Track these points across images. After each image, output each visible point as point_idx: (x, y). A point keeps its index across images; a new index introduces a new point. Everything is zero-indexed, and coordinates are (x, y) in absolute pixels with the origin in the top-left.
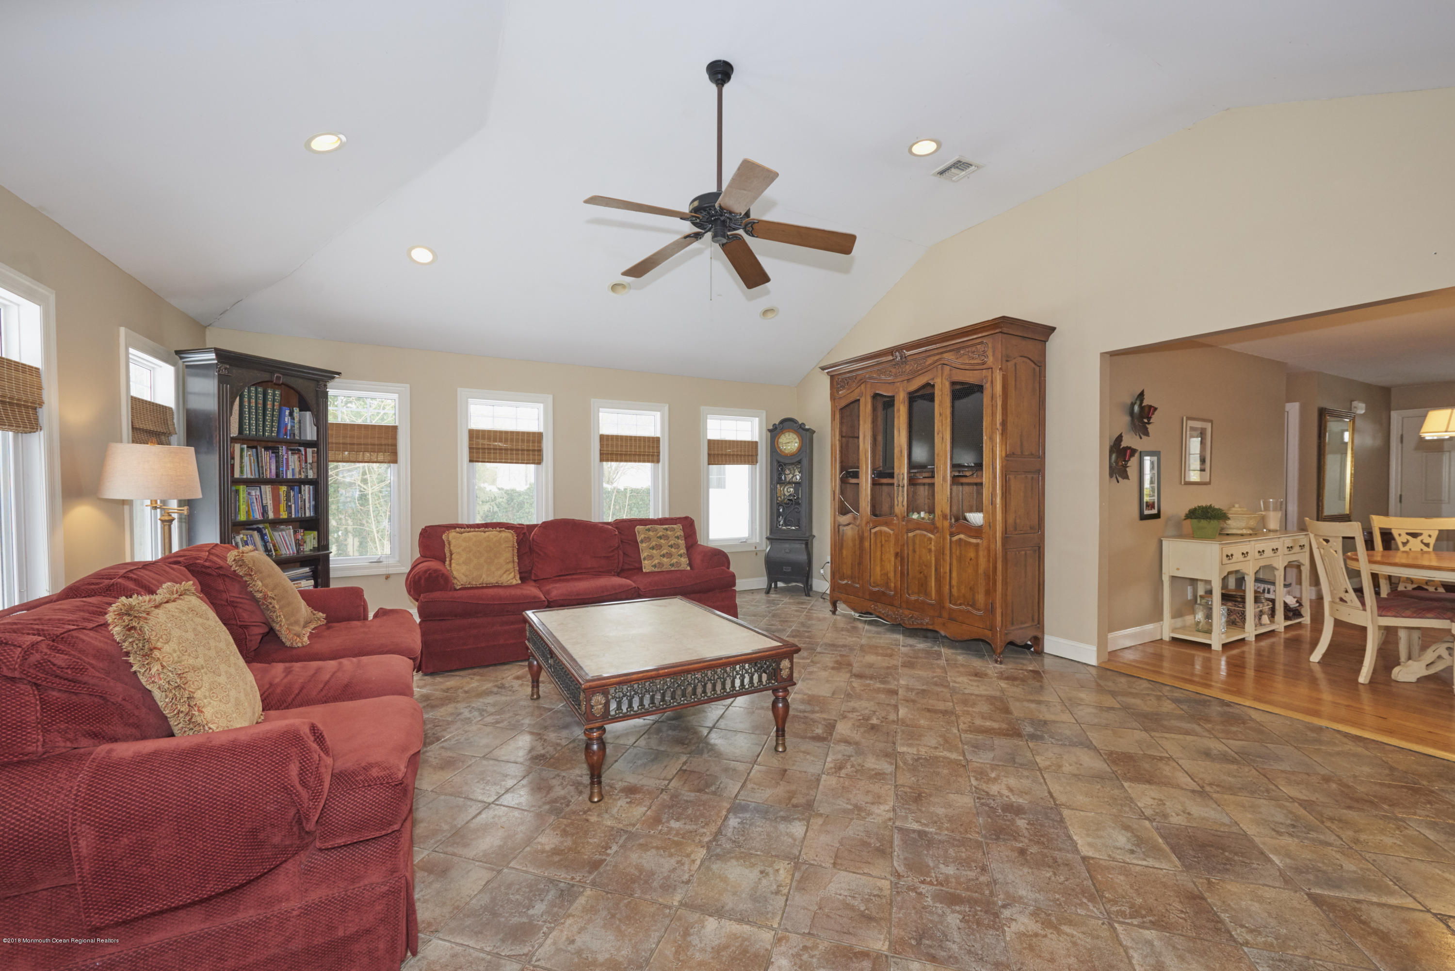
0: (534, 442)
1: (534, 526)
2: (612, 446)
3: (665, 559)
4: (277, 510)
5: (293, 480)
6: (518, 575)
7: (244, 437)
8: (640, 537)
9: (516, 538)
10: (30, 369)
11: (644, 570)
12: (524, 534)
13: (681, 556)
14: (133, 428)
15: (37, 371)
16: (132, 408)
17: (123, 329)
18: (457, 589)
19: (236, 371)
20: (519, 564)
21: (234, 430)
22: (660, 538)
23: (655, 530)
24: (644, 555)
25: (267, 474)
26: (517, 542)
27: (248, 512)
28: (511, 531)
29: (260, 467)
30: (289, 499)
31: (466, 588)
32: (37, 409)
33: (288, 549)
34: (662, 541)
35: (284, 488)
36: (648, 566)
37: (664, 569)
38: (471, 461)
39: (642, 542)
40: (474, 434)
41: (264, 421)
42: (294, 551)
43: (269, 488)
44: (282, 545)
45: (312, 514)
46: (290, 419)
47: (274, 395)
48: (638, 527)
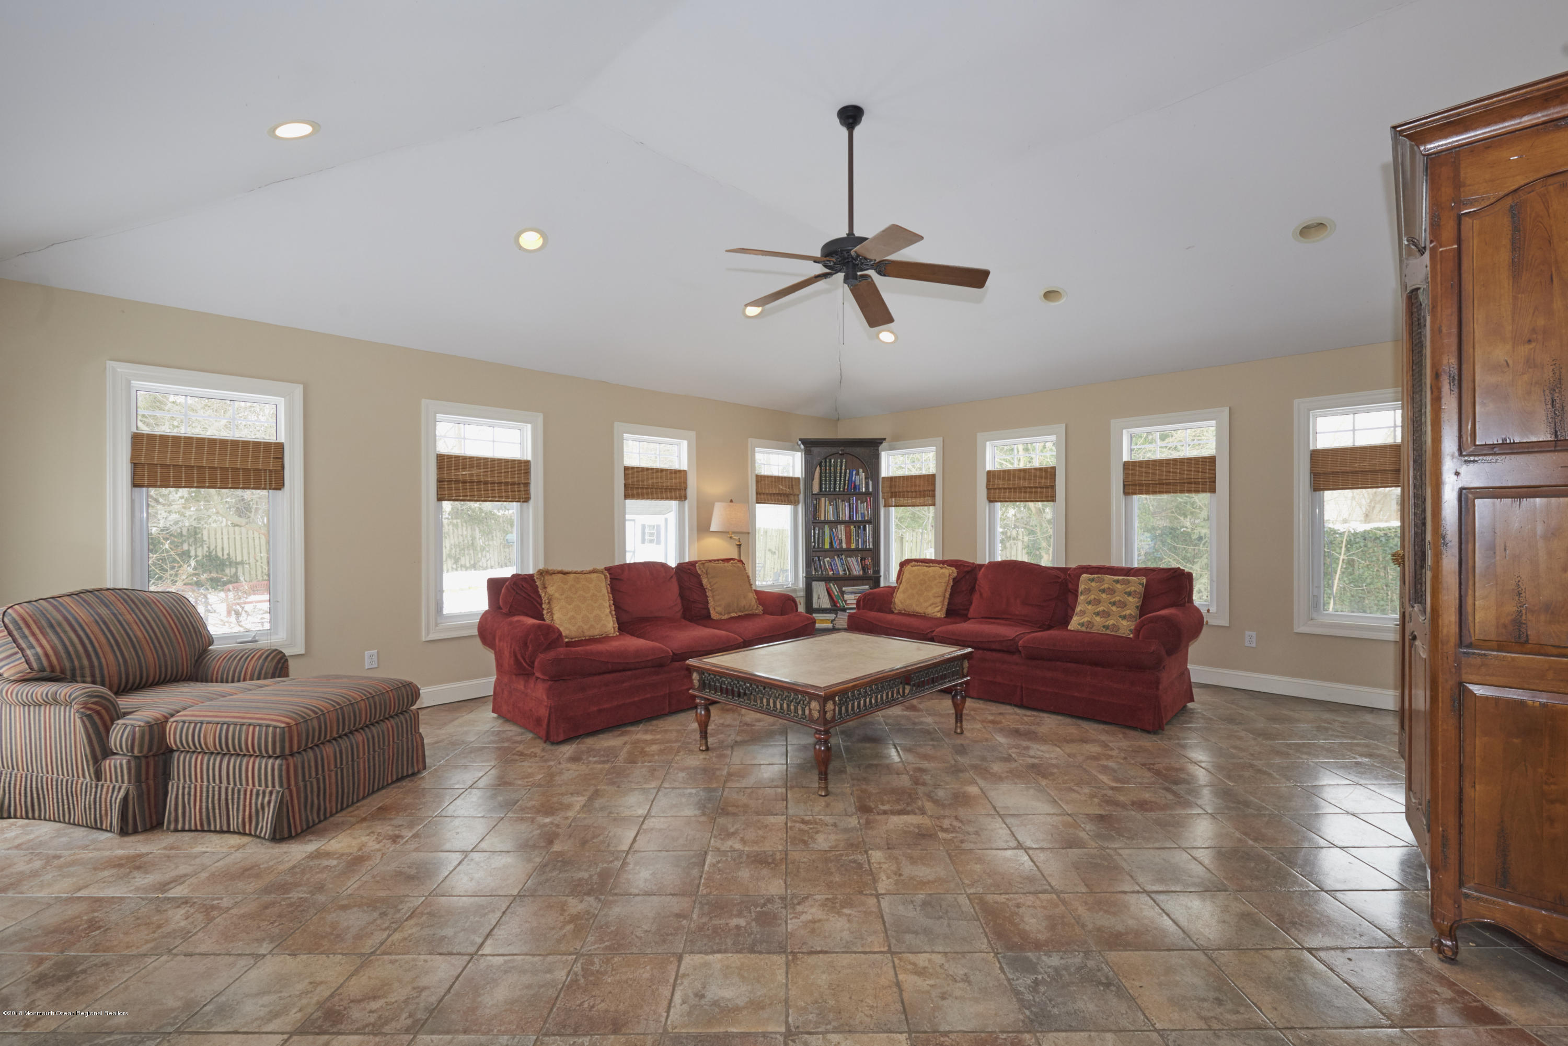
0: (1046, 478)
1: (981, 566)
2: (1140, 474)
3: (1098, 619)
4: (849, 542)
5: (857, 522)
6: (944, 610)
7: (822, 493)
8: (1081, 587)
9: (955, 575)
10: (680, 471)
11: (1069, 627)
12: (968, 572)
13: (1124, 617)
14: (757, 493)
15: (685, 472)
16: (757, 482)
17: (750, 440)
18: (892, 612)
19: (816, 450)
20: (950, 599)
21: (816, 489)
22: (1103, 591)
23: (1101, 581)
24: (1078, 609)
25: (841, 517)
26: (954, 579)
27: (831, 544)
28: (953, 569)
29: (838, 513)
30: (857, 535)
31: (900, 613)
32: (685, 490)
33: (857, 571)
34: (1104, 596)
35: (852, 527)
36: (1075, 624)
37: (1094, 630)
38: (990, 501)
39: (1082, 593)
40: (991, 475)
41: (835, 481)
42: (861, 573)
43: (843, 527)
44: (852, 567)
45: (871, 546)
46: (857, 477)
47: (841, 462)
48: (1084, 576)
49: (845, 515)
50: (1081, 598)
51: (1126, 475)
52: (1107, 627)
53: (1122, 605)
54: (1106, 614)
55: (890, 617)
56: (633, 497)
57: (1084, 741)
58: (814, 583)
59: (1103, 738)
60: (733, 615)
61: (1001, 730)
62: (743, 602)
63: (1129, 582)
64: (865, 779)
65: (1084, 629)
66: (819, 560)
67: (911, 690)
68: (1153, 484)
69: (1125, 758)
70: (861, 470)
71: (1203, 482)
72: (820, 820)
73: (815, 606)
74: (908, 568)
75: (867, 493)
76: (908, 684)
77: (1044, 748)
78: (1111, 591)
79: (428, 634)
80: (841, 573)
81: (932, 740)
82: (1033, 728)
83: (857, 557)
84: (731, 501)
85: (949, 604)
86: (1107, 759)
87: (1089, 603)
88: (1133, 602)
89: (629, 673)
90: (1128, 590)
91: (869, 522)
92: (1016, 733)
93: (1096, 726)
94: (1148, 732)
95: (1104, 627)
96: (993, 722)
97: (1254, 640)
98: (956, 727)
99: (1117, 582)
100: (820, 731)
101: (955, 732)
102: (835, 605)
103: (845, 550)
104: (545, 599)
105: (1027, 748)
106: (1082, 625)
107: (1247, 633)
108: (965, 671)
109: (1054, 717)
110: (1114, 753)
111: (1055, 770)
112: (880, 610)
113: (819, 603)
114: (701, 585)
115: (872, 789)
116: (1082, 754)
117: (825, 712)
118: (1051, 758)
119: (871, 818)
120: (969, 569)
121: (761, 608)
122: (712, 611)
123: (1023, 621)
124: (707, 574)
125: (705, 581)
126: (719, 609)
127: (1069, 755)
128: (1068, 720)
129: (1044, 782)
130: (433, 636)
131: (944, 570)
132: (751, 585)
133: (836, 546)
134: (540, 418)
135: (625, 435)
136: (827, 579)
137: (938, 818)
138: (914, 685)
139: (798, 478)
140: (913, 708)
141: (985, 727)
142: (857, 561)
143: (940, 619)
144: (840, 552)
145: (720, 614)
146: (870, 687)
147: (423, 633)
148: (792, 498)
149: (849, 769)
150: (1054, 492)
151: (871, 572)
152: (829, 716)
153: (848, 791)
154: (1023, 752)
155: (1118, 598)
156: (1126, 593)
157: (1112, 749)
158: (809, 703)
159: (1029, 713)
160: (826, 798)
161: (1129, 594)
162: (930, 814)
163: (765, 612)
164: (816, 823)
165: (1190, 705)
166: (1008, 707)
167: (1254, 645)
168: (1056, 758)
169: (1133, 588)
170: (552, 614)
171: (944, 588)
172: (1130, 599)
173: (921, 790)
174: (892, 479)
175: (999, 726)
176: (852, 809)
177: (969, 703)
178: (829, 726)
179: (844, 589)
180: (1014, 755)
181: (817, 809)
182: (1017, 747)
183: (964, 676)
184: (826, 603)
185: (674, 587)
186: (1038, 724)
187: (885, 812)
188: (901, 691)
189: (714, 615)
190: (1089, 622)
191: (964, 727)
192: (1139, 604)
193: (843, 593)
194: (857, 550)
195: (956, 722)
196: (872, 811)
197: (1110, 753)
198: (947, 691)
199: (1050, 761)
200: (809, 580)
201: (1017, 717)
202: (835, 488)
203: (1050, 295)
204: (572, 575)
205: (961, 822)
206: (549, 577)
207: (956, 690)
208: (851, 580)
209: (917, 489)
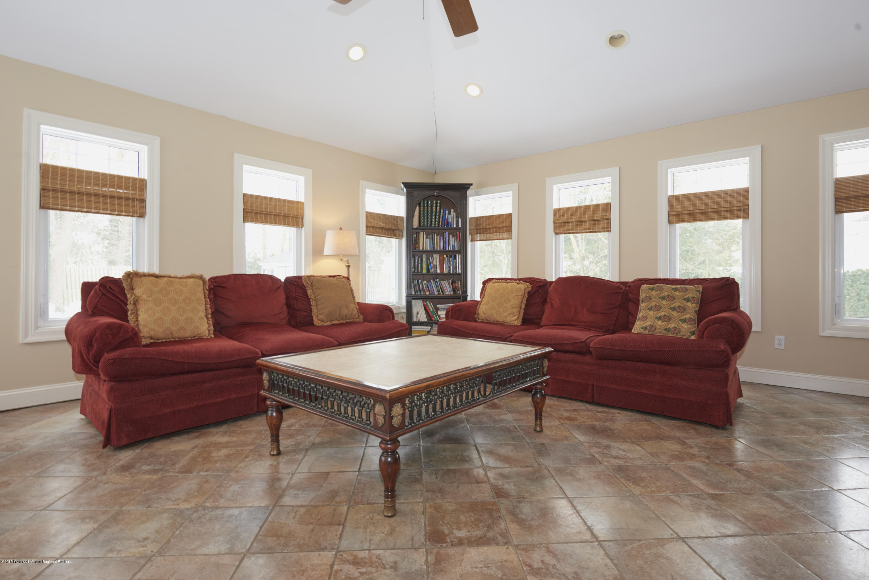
0: (603, 212)
1: (551, 283)
2: (683, 206)
3: (660, 323)
4: (442, 268)
5: (449, 251)
6: (521, 319)
7: (420, 228)
8: (642, 296)
9: (530, 289)
10: (297, 202)
11: (633, 331)
12: (540, 287)
13: (684, 321)
14: (367, 226)
15: (302, 203)
16: (367, 217)
17: (361, 181)
18: (476, 321)
19: (416, 193)
20: (525, 310)
21: (416, 224)
22: (663, 298)
23: (661, 290)
24: (640, 315)
25: (437, 248)
26: (529, 293)
27: (428, 269)
28: (528, 284)
29: (434, 244)
30: (449, 262)
31: (483, 322)
32: (302, 218)
33: (448, 291)
34: (664, 302)
35: (445, 256)
36: (637, 328)
37: (656, 333)
38: (556, 234)
39: (643, 301)
40: (558, 213)
41: (431, 218)
42: (452, 293)
43: (438, 256)
44: (445, 289)
45: (460, 272)
46: (450, 216)
47: (437, 203)
48: (645, 286)
49: (440, 246)
50: (642, 305)
51: (671, 206)
52: (668, 330)
53: (682, 310)
54: (667, 318)
55: (473, 324)
56: (252, 221)
57: (661, 438)
58: (414, 302)
59: (678, 434)
60: (334, 322)
61: (578, 427)
62: (345, 312)
63: (687, 290)
64: (441, 490)
65: (646, 332)
66: (418, 282)
67: (493, 389)
68: (694, 214)
69: (708, 458)
70: (452, 210)
71: (737, 210)
72: (378, 557)
73: (414, 319)
74: (489, 285)
75: (457, 228)
76: (490, 383)
77: (625, 446)
78: (671, 298)
79: (26, 336)
80: (436, 293)
81: (513, 439)
82: (608, 424)
83: (448, 280)
84: (341, 229)
85: (525, 314)
86: (692, 459)
87: (651, 309)
88: (692, 307)
89: (211, 373)
90: (687, 296)
91: (459, 252)
92: (593, 430)
93: (665, 421)
94: (717, 427)
95: (666, 330)
96: (569, 419)
97: (783, 343)
98: (536, 425)
99: (676, 290)
100: (387, 441)
101: (535, 430)
102: (431, 320)
103: (439, 275)
104: (130, 301)
105: (608, 447)
106: (645, 328)
107: (777, 337)
108: (545, 369)
109: (624, 413)
110: (695, 451)
111: (644, 474)
112: (466, 319)
113: (417, 318)
114: (307, 295)
115: (449, 505)
116: (665, 453)
117: (392, 418)
118: (635, 459)
119: (442, 551)
120: (541, 284)
121: (361, 317)
122: (315, 318)
123: (588, 327)
124: (312, 286)
125: (309, 292)
126: (321, 317)
127: (652, 454)
128: (638, 416)
129: (637, 490)
130: (30, 339)
131: (520, 285)
132: (354, 298)
133: (432, 271)
134: (157, 142)
135: (245, 166)
136: (424, 298)
137: (526, 550)
138: (496, 384)
139: (403, 217)
140: (495, 406)
141: (562, 424)
142: (449, 283)
143: (517, 326)
144: (435, 276)
145: (322, 321)
146: (448, 387)
147: (21, 337)
148: (397, 232)
149: (426, 477)
150: (609, 224)
151: (460, 292)
152: (396, 422)
153: (419, 508)
154: (605, 451)
155: (677, 304)
156: (684, 299)
157: (691, 447)
158: (374, 406)
159: (600, 409)
160: (393, 519)
161: (688, 300)
162: (515, 542)
163: (365, 320)
164: (371, 564)
165: (740, 400)
166: (580, 404)
167: (783, 347)
168: (640, 459)
169: (691, 295)
170: (137, 315)
171: (520, 300)
172: (689, 304)
173: (504, 504)
174: (477, 219)
175: (575, 422)
176: (420, 538)
177: (549, 401)
178: (395, 434)
179: (438, 306)
180: (597, 456)
181: (377, 538)
182: (597, 445)
183: (544, 375)
184: (423, 317)
185: (282, 297)
186: (611, 420)
187: (460, 542)
188: (482, 389)
189: (316, 322)
190: (651, 326)
191: (543, 424)
192: (697, 309)
193: (437, 309)
194: (449, 274)
195: (536, 420)
196: (444, 541)
197: (688, 450)
198: (528, 390)
199: (635, 462)
200: (410, 299)
201: (590, 413)
202: (431, 224)
203: (614, 40)
204: (165, 279)
205: (555, 556)
206: (139, 279)
207: (536, 389)
208: (443, 298)
209: (497, 226)
